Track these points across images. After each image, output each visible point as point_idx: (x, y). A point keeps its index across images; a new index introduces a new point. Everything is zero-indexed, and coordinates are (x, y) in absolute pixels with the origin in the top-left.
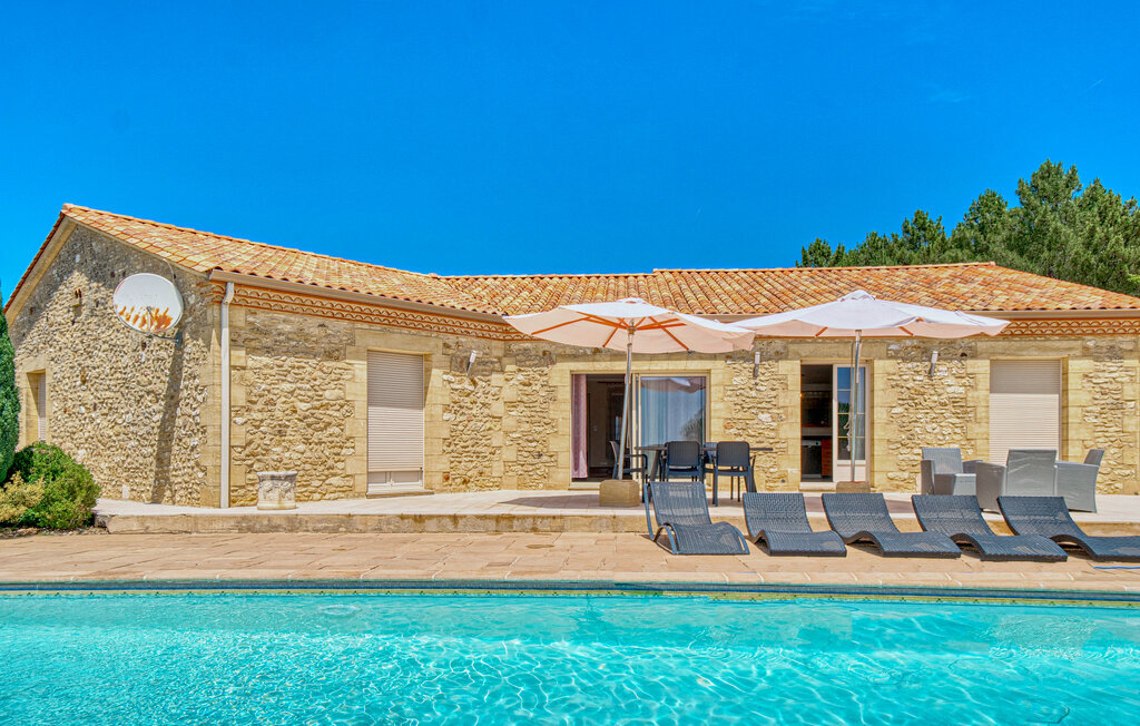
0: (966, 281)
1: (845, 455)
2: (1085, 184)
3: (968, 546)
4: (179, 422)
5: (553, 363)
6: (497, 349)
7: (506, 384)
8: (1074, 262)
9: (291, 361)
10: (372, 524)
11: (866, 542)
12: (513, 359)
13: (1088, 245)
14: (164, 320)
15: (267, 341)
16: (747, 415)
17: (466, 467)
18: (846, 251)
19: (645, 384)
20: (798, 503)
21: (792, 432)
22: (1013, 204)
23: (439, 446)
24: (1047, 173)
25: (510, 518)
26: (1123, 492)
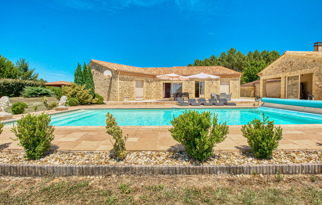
0: (218, 69)
1: (201, 94)
2: (237, 51)
3: (214, 104)
4: (111, 90)
5: (160, 81)
6: (152, 79)
7: (154, 84)
8: (236, 63)
9: (126, 82)
10: (140, 103)
11: (203, 104)
12: (155, 81)
13: (238, 61)
14: (110, 76)
15: (123, 79)
16: (188, 88)
17: (149, 96)
18: (202, 61)
19: (173, 84)
20: (194, 100)
21: (194, 91)
22: (227, 54)
23: (145, 93)
24: (232, 49)
25: (158, 102)
26: (237, 98)
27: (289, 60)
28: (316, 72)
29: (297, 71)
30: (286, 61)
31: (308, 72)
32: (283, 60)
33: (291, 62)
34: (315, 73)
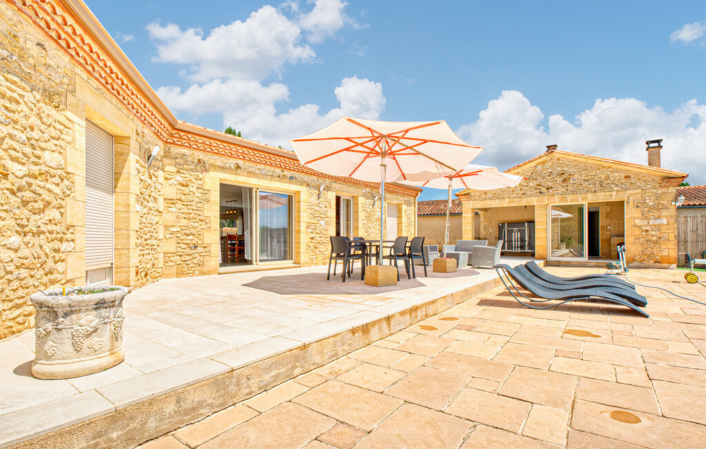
5: (206, 170)
7: (165, 182)
12: (172, 161)
16: (316, 221)
19: (261, 196)
21: (333, 231)
27: (559, 169)
28: (634, 200)
29: (583, 195)
30: (550, 170)
31: (613, 199)
32: (539, 167)
33: (563, 174)
34: (631, 201)
